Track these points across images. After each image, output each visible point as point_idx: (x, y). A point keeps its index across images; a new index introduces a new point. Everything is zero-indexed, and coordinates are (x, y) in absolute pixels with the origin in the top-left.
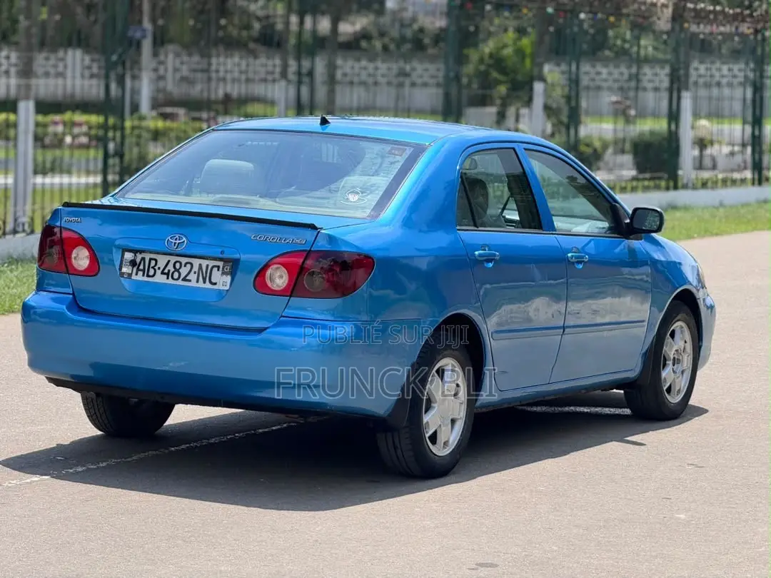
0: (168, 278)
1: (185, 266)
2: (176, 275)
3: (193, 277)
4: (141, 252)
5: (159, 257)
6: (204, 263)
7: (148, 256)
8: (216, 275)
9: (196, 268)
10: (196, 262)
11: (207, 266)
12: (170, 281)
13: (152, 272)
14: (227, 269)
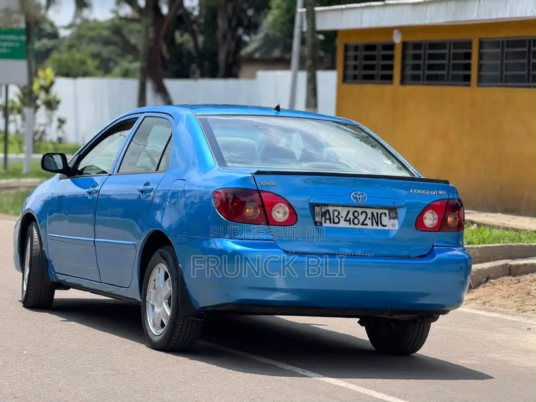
0: (350, 224)
1: (362, 214)
2: (356, 221)
3: (368, 222)
4: (327, 205)
5: (339, 209)
6: (375, 211)
7: (331, 209)
8: (385, 220)
9: (370, 216)
10: (369, 211)
11: (377, 213)
12: (352, 226)
13: (336, 220)
14: (392, 215)
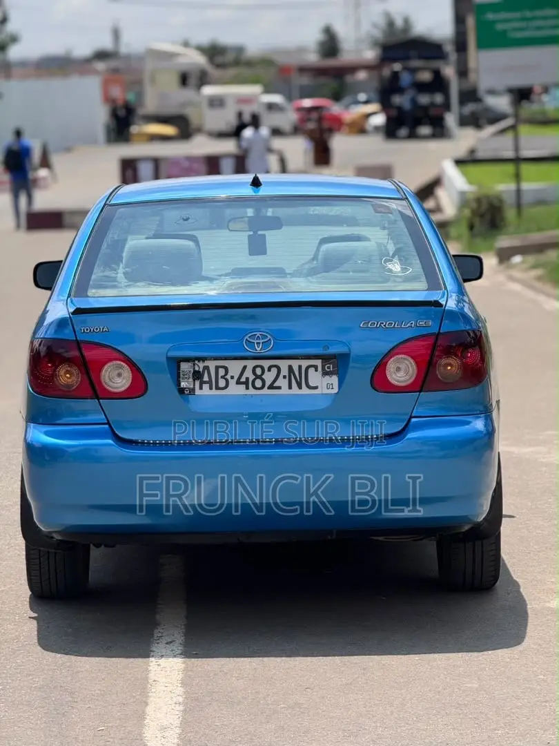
0: (247, 388)
1: (269, 370)
2: (258, 383)
3: (282, 382)
4: (203, 359)
5: (228, 364)
6: (295, 364)
7: (212, 365)
8: (315, 378)
9: (285, 372)
10: (284, 364)
11: (300, 367)
12: (252, 391)
13: (222, 383)
14: (329, 368)
